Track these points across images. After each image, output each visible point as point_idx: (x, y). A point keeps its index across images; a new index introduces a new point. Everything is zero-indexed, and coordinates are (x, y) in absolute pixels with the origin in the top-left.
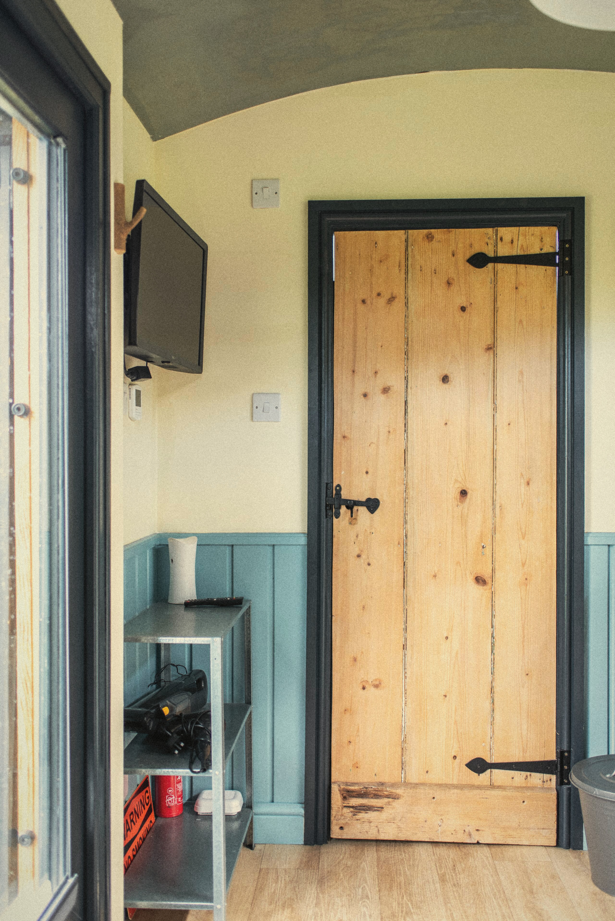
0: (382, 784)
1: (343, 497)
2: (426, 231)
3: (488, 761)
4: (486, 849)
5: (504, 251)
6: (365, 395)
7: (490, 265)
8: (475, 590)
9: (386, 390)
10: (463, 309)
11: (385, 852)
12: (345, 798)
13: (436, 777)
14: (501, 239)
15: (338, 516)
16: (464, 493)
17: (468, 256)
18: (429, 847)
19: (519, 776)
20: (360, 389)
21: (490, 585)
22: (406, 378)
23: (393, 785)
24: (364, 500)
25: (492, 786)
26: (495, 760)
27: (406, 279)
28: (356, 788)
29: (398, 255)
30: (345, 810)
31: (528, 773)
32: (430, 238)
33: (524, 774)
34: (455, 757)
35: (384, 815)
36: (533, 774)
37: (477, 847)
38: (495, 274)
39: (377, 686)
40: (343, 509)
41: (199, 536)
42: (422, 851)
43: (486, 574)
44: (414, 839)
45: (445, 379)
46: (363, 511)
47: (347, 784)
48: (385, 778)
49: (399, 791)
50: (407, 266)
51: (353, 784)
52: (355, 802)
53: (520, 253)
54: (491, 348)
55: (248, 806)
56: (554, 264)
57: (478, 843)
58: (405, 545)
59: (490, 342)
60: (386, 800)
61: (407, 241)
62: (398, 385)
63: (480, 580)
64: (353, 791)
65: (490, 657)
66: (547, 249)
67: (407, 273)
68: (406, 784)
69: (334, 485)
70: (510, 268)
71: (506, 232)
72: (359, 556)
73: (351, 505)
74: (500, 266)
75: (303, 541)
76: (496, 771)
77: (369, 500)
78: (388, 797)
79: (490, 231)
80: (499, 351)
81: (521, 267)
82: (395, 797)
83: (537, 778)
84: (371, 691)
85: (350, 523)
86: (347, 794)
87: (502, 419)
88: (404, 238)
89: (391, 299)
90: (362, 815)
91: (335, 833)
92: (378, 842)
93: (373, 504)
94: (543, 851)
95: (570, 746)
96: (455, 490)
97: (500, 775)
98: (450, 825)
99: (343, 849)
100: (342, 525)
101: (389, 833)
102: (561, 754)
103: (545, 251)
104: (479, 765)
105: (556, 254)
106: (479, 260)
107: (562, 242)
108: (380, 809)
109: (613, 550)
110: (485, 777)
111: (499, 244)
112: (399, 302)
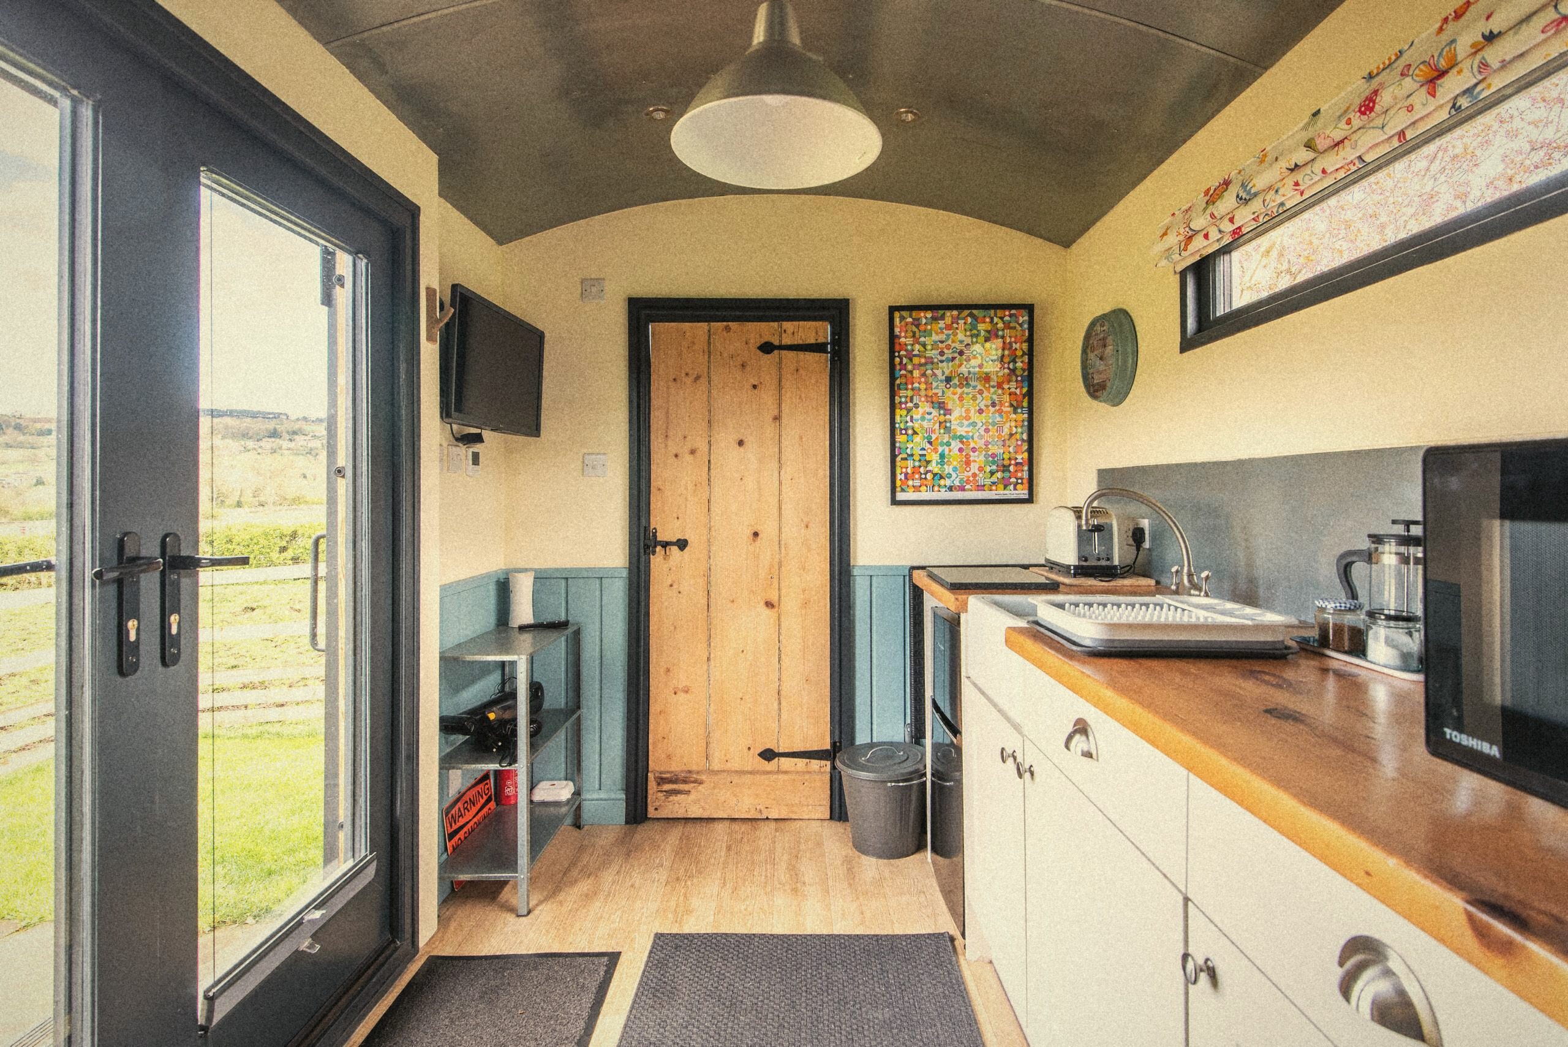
0: (690, 772)
1: (659, 539)
2: (725, 323)
3: (776, 751)
4: (773, 825)
5: (786, 341)
6: (676, 456)
7: (776, 352)
8: (767, 612)
9: (692, 452)
10: (755, 387)
11: (690, 828)
12: (659, 784)
13: (735, 765)
14: (785, 331)
15: (654, 553)
16: (756, 534)
17: (758, 345)
18: (727, 823)
19: (801, 763)
20: (672, 448)
21: (777, 608)
22: (709, 442)
23: (698, 773)
24: (675, 540)
25: (779, 772)
26: (781, 750)
27: (709, 362)
28: (668, 775)
29: (703, 342)
30: (660, 794)
31: (808, 760)
32: (728, 329)
33: (805, 761)
34: (749, 748)
35: (693, 796)
36: (812, 761)
37: (767, 822)
38: (780, 359)
39: (687, 692)
40: (658, 548)
41: (535, 570)
42: (720, 827)
43: (774, 599)
44: (717, 817)
45: (741, 443)
46: (675, 549)
47: (661, 773)
48: (694, 768)
49: (703, 777)
50: (709, 352)
51: (665, 773)
52: (667, 787)
53: (800, 342)
54: (777, 418)
55: (577, 793)
56: (826, 352)
57: (767, 819)
58: (709, 576)
59: (776, 412)
60: (692, 785)
61: (709, 331)
62: (703, 447)
63: (769, 605)
64: (665, 779)
65: (777, 666)
66: (821, 340)
67: (709, 357)
68: (709, 772)
69: (652, 527)
70: (791, 354)
71: (788, 325)
72: (671, 586)
73: (665, 545)
74: (784, 352)
75: (625, 574)
76: (783, 759)
77: (679, 540)
78: (694, 782)
79: (775, 324)
80: (784, 421)
81: (801, 354)
82: (701, 783)
83: (815, 764)
84: (682, 696)
85: (665, 559)
86: (661, 781)
87: (786, 475)
88: (706, 329)
89: (698, 378)
90: (671, 798)
91: (651, 813)
92: (687, 820)
93: (682, 544)
94: (819, 823)
95: (840, 738)
96: (749, 532)
97: (785, 763)
98: (745, 804)
99: (657, 826)
100: (657, 561)
101: (695, 812)
102: (834, 744)
103: (819, 341)
104: (768, 755)
105: (828, 343)
106: (767, 348)
107: (833, 334)
108: (688, 792)
109: (874, 579)
110: (773, 765)
111: (784, 335)
112: (703, 381)
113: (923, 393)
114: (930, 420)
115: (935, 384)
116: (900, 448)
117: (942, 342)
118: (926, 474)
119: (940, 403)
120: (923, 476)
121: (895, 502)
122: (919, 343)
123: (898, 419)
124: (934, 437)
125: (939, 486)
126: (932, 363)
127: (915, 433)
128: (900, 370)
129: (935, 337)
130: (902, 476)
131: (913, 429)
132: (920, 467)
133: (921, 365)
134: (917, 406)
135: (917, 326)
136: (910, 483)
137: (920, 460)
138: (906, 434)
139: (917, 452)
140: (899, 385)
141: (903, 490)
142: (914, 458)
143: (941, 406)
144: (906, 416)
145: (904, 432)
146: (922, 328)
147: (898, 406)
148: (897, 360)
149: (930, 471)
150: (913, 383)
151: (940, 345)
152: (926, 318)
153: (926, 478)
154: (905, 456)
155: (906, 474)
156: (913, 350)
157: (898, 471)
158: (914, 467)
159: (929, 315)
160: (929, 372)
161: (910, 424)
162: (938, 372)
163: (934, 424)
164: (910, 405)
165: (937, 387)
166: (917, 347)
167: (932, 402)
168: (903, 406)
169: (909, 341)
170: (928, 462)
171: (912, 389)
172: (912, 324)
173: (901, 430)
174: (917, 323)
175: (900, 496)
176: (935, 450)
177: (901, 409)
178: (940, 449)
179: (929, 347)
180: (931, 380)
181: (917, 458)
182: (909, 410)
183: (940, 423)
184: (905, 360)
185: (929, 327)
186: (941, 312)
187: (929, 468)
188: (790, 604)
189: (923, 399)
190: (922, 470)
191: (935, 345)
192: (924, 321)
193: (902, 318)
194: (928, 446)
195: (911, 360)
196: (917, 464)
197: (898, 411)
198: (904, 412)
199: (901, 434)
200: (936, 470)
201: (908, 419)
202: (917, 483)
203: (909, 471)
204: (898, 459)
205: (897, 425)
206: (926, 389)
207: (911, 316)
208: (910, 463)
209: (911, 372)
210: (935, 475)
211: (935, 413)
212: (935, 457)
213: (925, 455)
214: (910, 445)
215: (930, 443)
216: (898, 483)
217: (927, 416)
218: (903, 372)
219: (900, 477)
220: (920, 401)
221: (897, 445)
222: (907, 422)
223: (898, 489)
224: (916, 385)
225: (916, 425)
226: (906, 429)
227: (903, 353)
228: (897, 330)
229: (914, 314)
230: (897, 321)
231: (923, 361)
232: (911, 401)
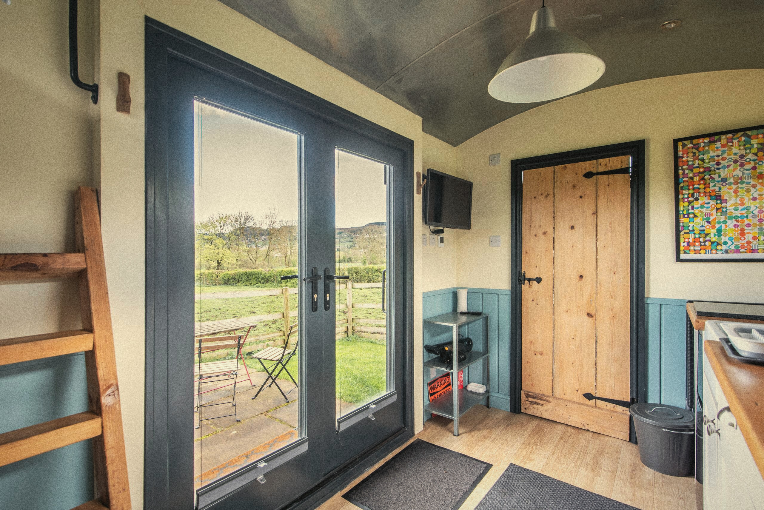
0: (543, 395)
1: (526, 277)
2: (564, 165)
3: (594, 395)
4: (591, 434)
5: (601, 169)
6: (536, 236)
7: (595, 177)
8: (587, 319)
9: (545, 233)
10: (581, 197)
11: (542, 423)
12: (527, 397)
13: (569, 397)
14: (600, 164)
15: (524, 284)
16: (581, 277)
17: (583, 174)
18: (564, 426)
19: (610, 406)
20: (533, 232)
21: (594, 318)
22: (554, 228)
23: (548, 396)
24: (535, 278)
25: (596, 407)
26: (597, 395)
27: (554, 186)
28: (532, 394)
29: (551, 176)
30: (527, 402)
31: (615, 405)
32: (565, 168)
33: (613, 405)
34: (577, 391)
35: (545, 407)
36: (617, 406)
37: (588, 433)
38: (597, 180)
39: (541, 354)
40: (526, 282)
41: (469, 289)
42: (560, 427)
43: (593, 313)
44: (557, 421)
45: (572, 228)
46: (535, 282)
47: (528, 392)
48: (546, 394)
49: (550, 399)
50: (554, 181)
51: (531, 392)
52: (531, 399)
53: (610, 169)
54: (595, 213)
55: (487, 392)
56: (628, 173)
57: (588, 430)
58: (554, 297)
59: (594, 210)
60: (544, 402)
61: (554, 171)
62: (550, 230)
63: (589, 315)
64: (530, 395)
65: (594, 350)
66: (625, 166)
67: (554, 184)
68: (555, 397)
69: (523, 271)
70: (606, 176)
71: (603, 161)
72: (533, 300)
73: (530, 280)
74: (599, 176)
75: (509, 293)
76: (598, 401)
77: (537, 278)
78: (545, 400)
79: (595, 161)
80: (600, 214)
81: (611, 176)
82: (549, 402)
83: (619, 408)
84: (538, 356)
85: (529, 287)
87: (600, 245)
88: (553, 170)
89: (547, 195)
90: (534, 406)
91: (523, 411)
92: (542, 419)
93: (539, 280)
94: (621, 441)
95: (637, 395)
96: (577, 275)
97: (600, 403)
98: (575, 420)
99: (525, 417)
100: (525, 287)
101: (546, 415)
102: (632, 400)
103: (623, 167)
104: (589, 396)
105: (629, 168)
106: (589, 175)
107: (633, 162)
108: (542, 405)
109: (663, 307)
110: (592, 402)
111: (599, 166)
112: (551, 197)
113: (702, 190)
114: (707, 208)
115: (712, 184)
116: (683, 226)
117: (718, 156)
118: (705, 242)
119: (716, 196)
120: (703, 244)
121: (678, 259)
122: (699, 159)
123: (681, 208)
124: (712, 218)
125: (717, 250)
126: (710, 171)
127: (695, 216)
128: (683, 178)
129: (712, 154)
130: (685, 244)
131: (694, 213)
132: (700, 238)
133: (700, 173)
134: (697, 199)
135: (697, 149)
136: (692, 248)
137: (700, 234)
138: (688, 217)
139: (697, 228)
140: (682, 188)
141: (685, 253)
142: (695, 232)
143: (718, 197)
144: (688, 206)
145: (686, 216)
146: (700, 149)
147: (681, 200)
148: (681, 172)
149: (709, 241)
150: (693, 185)
151: (716, 158)
152: (704, 142)
153: (705, 245)
154: (687, 231)
155: (688, 243)
156: (694, 164)
157: (682, 240)
158: (695, 238)
159: (707, 140)
160: (707, 177)
161: (691, 211)
162: (716, 177)
163: (713, 209)
164: (691, 199)
165: (714, 186)
166: (697, 162)
167: (710, 196)
168: (686, 200)
169: (690, 158)
170: (707, 235)
171: (694, 189)
172: (692, 148)
173: (684, 215)
174: (697, 147)
175: (683, 256)
176: (713, 227)
177: (684, 202)
178: (717, 226)
179: (707, 161)
180: (708, 181)
181: (697, 232)
182: (690, 203)
183: (717, 209)
184: (687, 172)
185: (707, 148)
186: (717, 137)
187: (708, 238)
188: (603, 315)
189: (702, 195)
190: (701, 240)
191: (712, 159)
192: (702, 145)
193: (684, 146)
194: (706, 224)
195: (692, 170)
196: (697, 236)
197: (681, 205)
198: (687, 204)
199: (684, 217)
200: (713, 240)
201: (690, 208)
202: (697, 248)
203: (691, 240)
204: (682, 233)
205: (681, 212)
206: (705, 188)
207: (691, 143)
208: (691, 236)
209: (692, 178)
210: (712, 243)
211: (713, 203)
212: (713, 231)
213: (704, 230)
214: (691, 224)
215: (709, 222)
216: (682, 248)
217: (706, 205)
218: (685, 179)
219: (683, 244)
220: (700, 196)
221: (681, 224)
222: (689, 210)
223: (682, 252)
224: (696, 186)
225: (696, 212)
226: (688, 214)
227: (685, 167)
228: (680, 154)
229: (695, 141)
230: (680, 148)
231: (702, 170)
232: (692, 195)
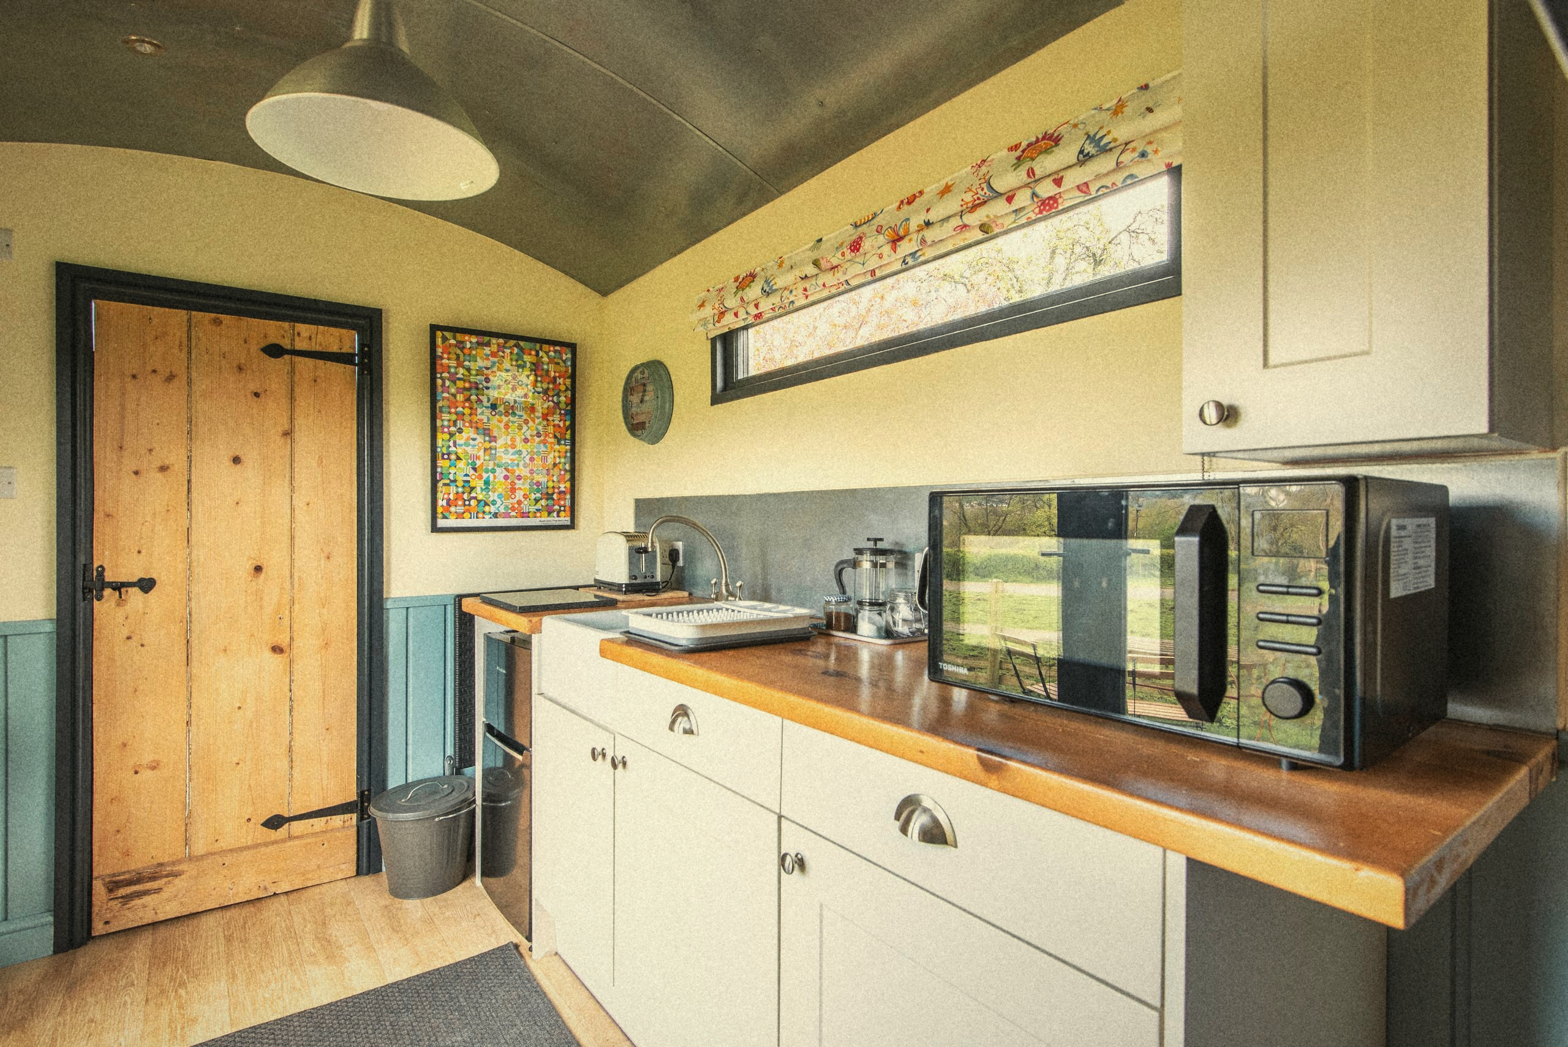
0: (161, 865)
1: (107, 580)
2: (213, 315)
3: (286, 816)
4: (283, 898)
5: (300, 345)
6: (136, 473)
7: (287, 357)
8: (277, 658)
9: (163, 469)
10: (257, 395)
11: (162, 932)
12: (111, 891)
13: (226, 844)
14: (299, 334)
15: (100, 597)
16: (258, 569)
17: (263, 345)
18: (218, 913)
19: (319, 823)
20: (129, 464)
21: (288, 651)
22: (190, 458)
23: (173, 863)
24: (135, 580)
25: (291, 838)
26: (293, 814)
27: (189, 359)
28: (127, 876)
29: (180, 334)
30: (112, 903)
31: (328, 818)
32: (217, 322)
33: (324, 819)
34: (248, 820)
35: (164, 895)
36: (334, 817)
37: (275, 900)
38: (292, 366)
39: (154, 768)
40: (107, 592)
42: (209, 921)
43: (284, 641)
44: (200, 910)
45: (236, 460)
46: (134, 592)
47: (114, 875)
49: (182, 867)
50: (188, 346)
51: (122, 874)
52: (123, 891)
53: (318, 348)
54: (288, 434)
56: (352, 363)
57: (275, 894)
58: (189, 622)
59: (287, 427)
60: (164, 880)
61: (189, 321)
62: (179, 461)
63: (277, 649)
64: (119, 882)
66: (346, 349)
67: (190, 353)
68: (191, 858)
69: (95, 566)
70: (310, 362)
71: (304, 329)
72: (129, 638)
73: (118, 587)
74: (298, 359)
75: (50, 628)
76: (294, 824)
77: (141, 580)
78: (167, 876)
79: (288, 325)
80: (297, 435)
81: (320, 363)
82: (176, 875)
83: (337, 820)
84: (146, 775)
85: (118, 605)
86: (113, 886)
87: (300, 500)
88: (185, 318)
89: (171, 378)
90: (131, 904)
91: (98, 928)
92: (154, 925)
93: (146, 585)
94: (343, 883)
95: (370, 784)
96: (249, 566)
97: (297, 827)
98: (246, 886)
99: (108, 944)
100: (105, 608)
101: (171, 910)
102: (361, 795)
103: (343, 351)
104: (275, 822)
105: (353, 355)
106: (274, 351)
107: (362, 345)
108: (158, 890)
109: (411, 610)
110: (283, 831)
111: (297, 338)
112: (180, 382)
113: (467, 418)
114: (474, 446)
115: (479, 411)
116: (441, 473)
117: (487, 369)
118: (469, 500)
119: (485, 429)
120: (467, 503)
121: (435, 529)
122: (463, 367)
123: (440, 443)
124: (478, 463)
125: (484, 512)
126: (477, 389)
127: (459, 458)
128: (443, 392)
129: (481, 363)
130: (444, 503)
131: (456, 453)
132: (464, 493)
133: (465, 389)
134: (460, 431)
135: (462, 349)
136: (453, 509)
137: (463, 487)
138: (449, 459)
139: (460, 478)
140: (441, 408)
141: (445, 517)
142: (458, 484)
143: (486, 432)
144: (449, 440)
145: (446, 457)
146: (466, 351)
147: (439, 430)
148: (439, 382)
149: (475, 498)
150: (457, 408)
151: (486, 371)
152: (471, 342)
153: (469, 505)
154: (447, 481)
155: (449, 500)
156: (457, 374)
157: (440, 495)
158: (457, 493)
159: (474, 340)
160: (474, 398)
161: (453, 449)
162: (484, 399)
163: (479, 449)
164: (453, 429)
165: (482, 413)
166: (461, 371)
167: (477, 428)
168: (446, 430)
169: (453, 363)
170: (472, 489)
171: (456, 413)
172: (456, 346)
173: (443, 454)
174: (460, 345)
175: (441, 523)
176: (480, 477)
177: (443, 432)
178: (485, 476)
179: (474, 372)
180: (475, 406)
181: (460, 484)
182: (451, 435)
183: (485, 450)
184: (447, 383)
185: (474, 352)
186: (486, 339)
187: (473, 495)
188: (306, 644)
189: (467, 424)
190: (466, 496)
191: (479, 372)
192: (468, 345)
193: (445, 339)
194: (472, 472)
195: (455, 383)
196: (460, 490)
197: (440, 436)
198: (447, 436)
199: (443, 458)
200: (480, 497)
201: (451, 443)
202: (460, 509)
203: (452, 497)
204: (440, 484)
205: (439, 450)
206: (470, 415)
207: (454, 338)
208: (453, 489)
209: (454, 396)
210: (479, 501)
211: (480, 439)
212: (479, 484)
213: (469, 482)
214: (452, 470)
215: (475, 469)
216: (440, 510)
217: (472, 442)
218: (446, 395)
219: (441, 503)
220: (464, 426)
221: (439, 470)
222: (449, 447)
223: (439, 516)
224: (460, 409)
225: (460, 451)
226: (449, 454)
227: (445, 375)
228: (439, 351)
229: (459, 336)
230: (439, 341)
231: (467, 385)
232: (455, 425)
